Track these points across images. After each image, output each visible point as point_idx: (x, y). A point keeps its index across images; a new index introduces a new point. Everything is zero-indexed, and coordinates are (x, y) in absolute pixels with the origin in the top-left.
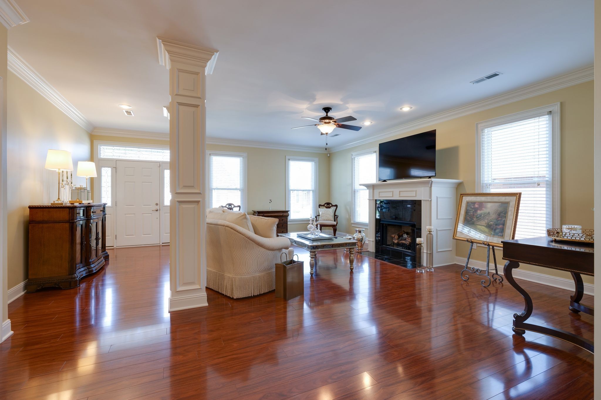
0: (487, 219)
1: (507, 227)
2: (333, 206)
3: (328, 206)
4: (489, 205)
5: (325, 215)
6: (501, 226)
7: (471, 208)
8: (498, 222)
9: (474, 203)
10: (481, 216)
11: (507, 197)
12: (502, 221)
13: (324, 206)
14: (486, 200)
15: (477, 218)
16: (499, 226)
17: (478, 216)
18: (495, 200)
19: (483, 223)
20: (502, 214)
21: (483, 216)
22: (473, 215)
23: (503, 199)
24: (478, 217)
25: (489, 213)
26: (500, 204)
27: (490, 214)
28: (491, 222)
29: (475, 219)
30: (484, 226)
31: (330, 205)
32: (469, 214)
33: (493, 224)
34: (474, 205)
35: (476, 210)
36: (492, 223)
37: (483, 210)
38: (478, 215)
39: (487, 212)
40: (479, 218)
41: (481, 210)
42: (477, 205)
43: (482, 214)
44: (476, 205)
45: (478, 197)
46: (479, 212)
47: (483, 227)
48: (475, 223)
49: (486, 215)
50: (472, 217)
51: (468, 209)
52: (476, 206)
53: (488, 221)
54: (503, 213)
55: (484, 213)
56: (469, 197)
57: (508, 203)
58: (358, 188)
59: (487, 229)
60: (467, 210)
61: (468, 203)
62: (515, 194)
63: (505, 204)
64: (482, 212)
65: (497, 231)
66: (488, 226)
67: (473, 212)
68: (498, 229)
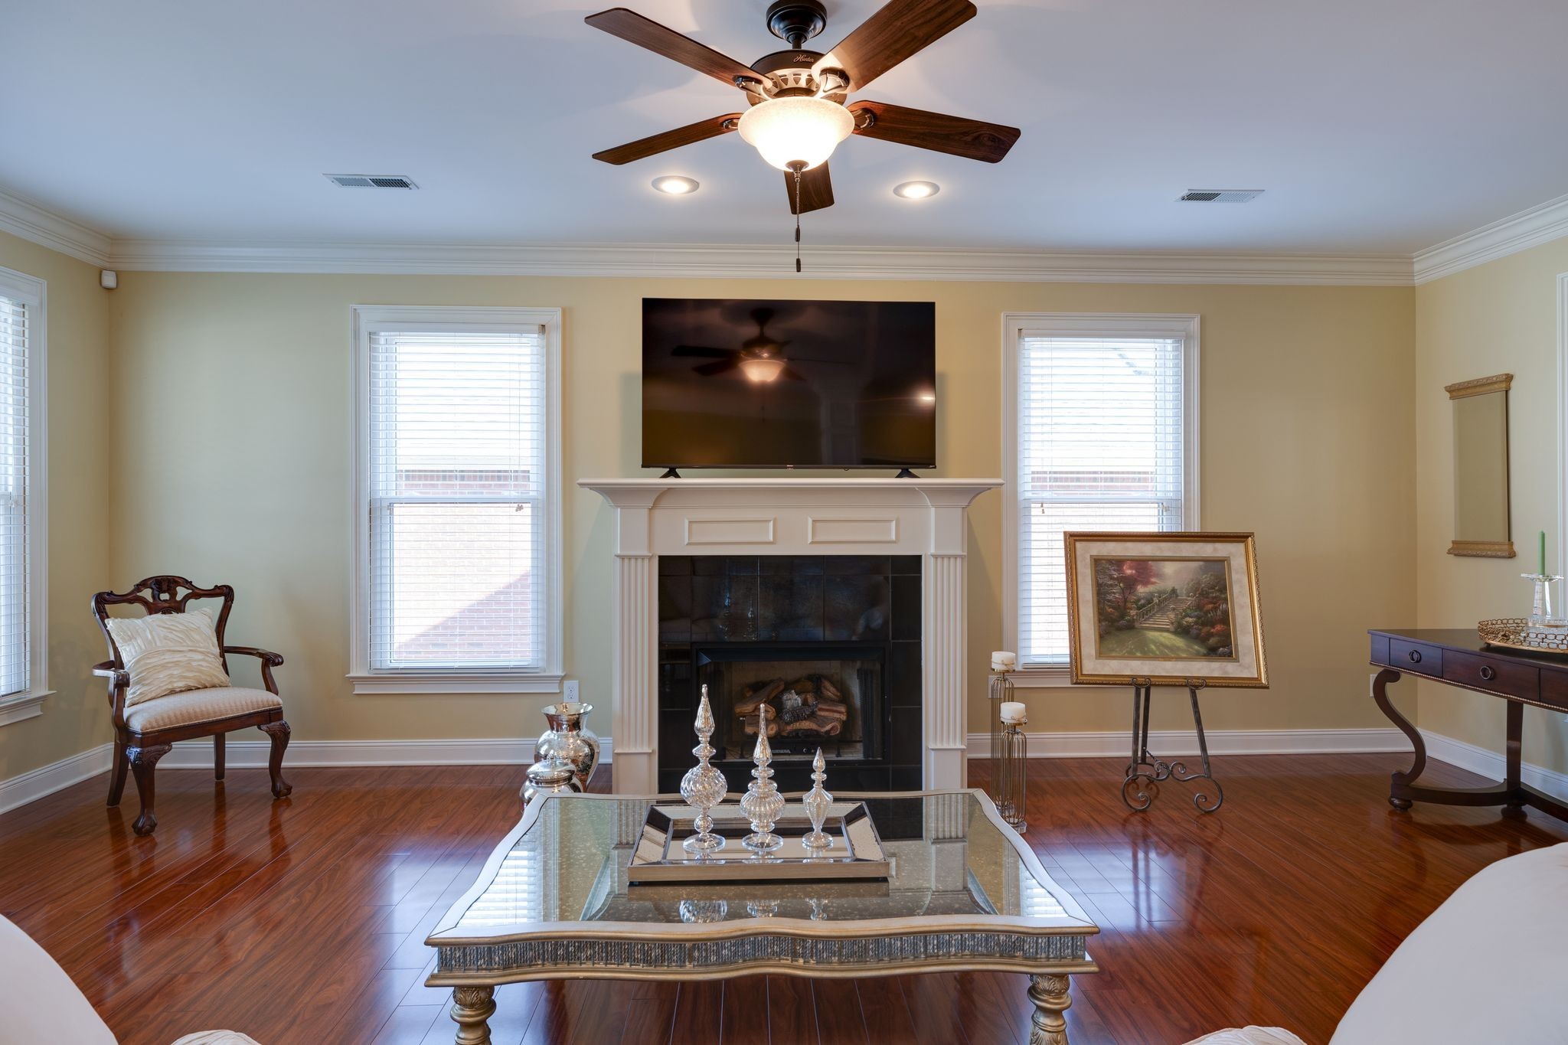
0: (1174, 609)
1: (1238, 628)
2: (197, 594)
3: (165, 596)
4: (1169, 568)
5: (178, 657)
6: (1219, 627)
7: (1112, 578)
8: (1209, 615)
9: (1119, 562)
10: (1149, 601)
11: (1219, 546)
12: (1219, 613)
13: (132, 598)
14: (1158, 554)
15: (1139, 608)
16: (1214, 628)
17: (1142, 602)
18: (1185, 554)
19: (1166, 619)
20: (1213, 593)
21: (1156, 600)
22: (1125, 601)
23: (1208, 550)
24: (1144, 606)
25: (1174, 591)
26: (1201, 563)
27: (1177, 596)
28: (1186, 616)
29: (1133, 612)
30: (1167, 630)
31: (182, 592)
32: (1110, 597)
33: (1196, 623)
34: (1120, 569)
35: (1130, 584)
36: (1190, 620)
37: (1153, 583)
38: (1139, 600)
39: (1169, 589)
40: (1147, 607)
41: (1146, 583)
42: (1131, 568)
43: (1152, 594)
44: (1124, 568)
45: (1130, 545)
46: (1142, 590)
47: (1165, 634)
48: (1137, 625)
49: (1165, 599)
50: (1122, 609)
51: (1100, 581)
52: (1129, 572)
53: (1177, 614)
54: (1217, 588)
55: (1160, 593)
56: (1099, 544)
57: (1223, 561)
58: (393, 494)
59: (1181, 640)
60: (1101, 585)
61: (1097, 561)
62: (1241, 538)
63: (1218, 565)
64: (1150, 588)
65: (1212, 641)
66: (1182, 631)
67: (1123, 591)
68: (1212, 635)
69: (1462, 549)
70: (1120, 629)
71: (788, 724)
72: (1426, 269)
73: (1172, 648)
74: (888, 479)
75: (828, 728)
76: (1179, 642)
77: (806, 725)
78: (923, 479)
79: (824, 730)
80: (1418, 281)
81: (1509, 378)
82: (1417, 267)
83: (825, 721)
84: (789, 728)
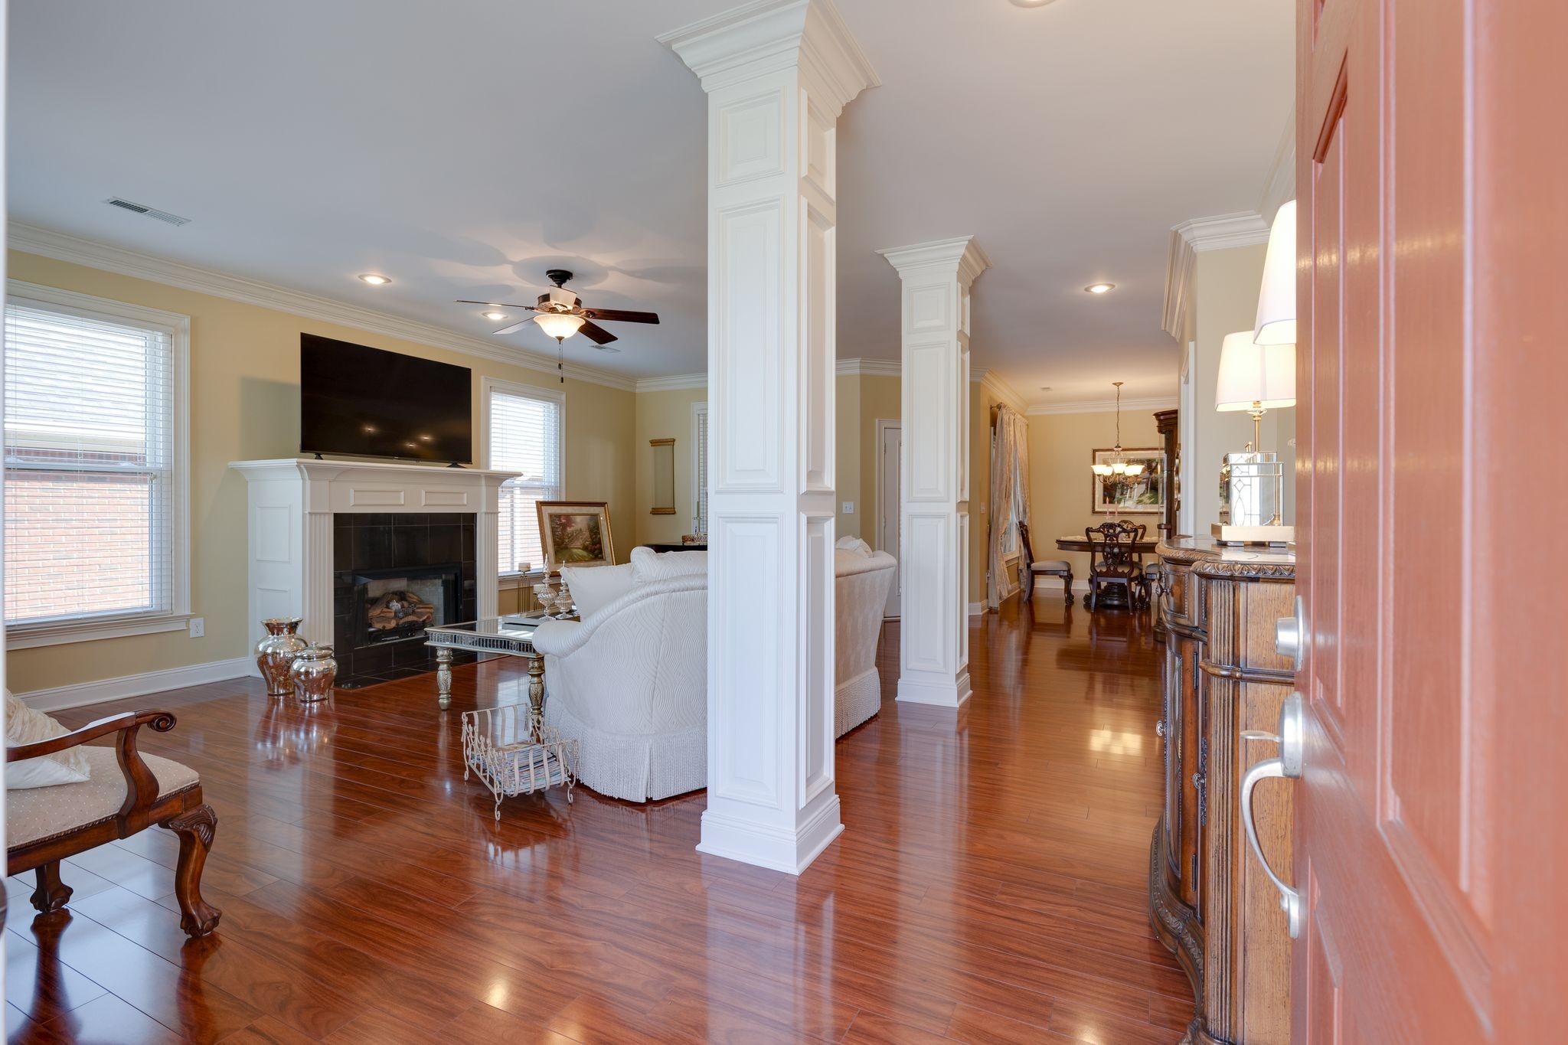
4: (578, 519)
6: (598, 546)
9: (559, 516)
11: (594, 508)
18: (583, 512)
23: (592, 510)
25: (581, 530)
30: (579, 548)
32: (557, 533)
35: (564, 526)
41: (570, 526)
43: (573, 531)
45: (563, 507)
46: (569, 530)
48: (569, 546)
52: (563, 521)
56: (549, 506)
57: (597, 515)
61: (551, 516)
62: (602, 504)
63: (595, 517)
64: (572, 529)
65: (596, 552)
66: (585, 548)
67: (562, 530)
68: (595, 549)
69: (656, 512)
70: (562, 549)
71: (401, 619)
72: (643, 387)
73: (582, 556)
74: (443, 468)
75: (425, 618)
76: (584, 553)
77: (411, 618)
78: (467, 469)
79: (421, 620)
80: (637, 391)
81: (674, 440)
82: (638, 385)
83: (422, 614)
84: (401, 622)
